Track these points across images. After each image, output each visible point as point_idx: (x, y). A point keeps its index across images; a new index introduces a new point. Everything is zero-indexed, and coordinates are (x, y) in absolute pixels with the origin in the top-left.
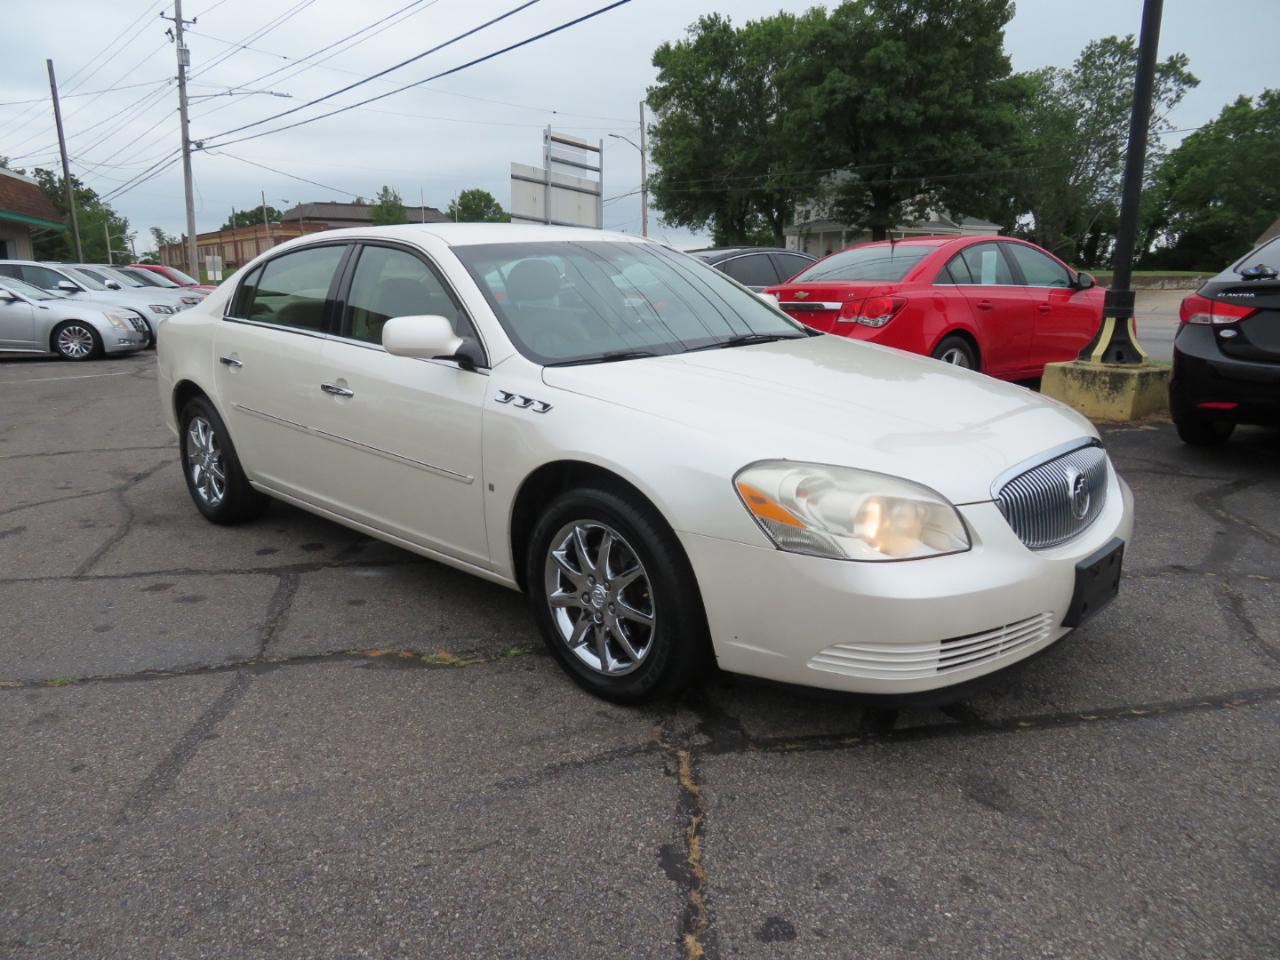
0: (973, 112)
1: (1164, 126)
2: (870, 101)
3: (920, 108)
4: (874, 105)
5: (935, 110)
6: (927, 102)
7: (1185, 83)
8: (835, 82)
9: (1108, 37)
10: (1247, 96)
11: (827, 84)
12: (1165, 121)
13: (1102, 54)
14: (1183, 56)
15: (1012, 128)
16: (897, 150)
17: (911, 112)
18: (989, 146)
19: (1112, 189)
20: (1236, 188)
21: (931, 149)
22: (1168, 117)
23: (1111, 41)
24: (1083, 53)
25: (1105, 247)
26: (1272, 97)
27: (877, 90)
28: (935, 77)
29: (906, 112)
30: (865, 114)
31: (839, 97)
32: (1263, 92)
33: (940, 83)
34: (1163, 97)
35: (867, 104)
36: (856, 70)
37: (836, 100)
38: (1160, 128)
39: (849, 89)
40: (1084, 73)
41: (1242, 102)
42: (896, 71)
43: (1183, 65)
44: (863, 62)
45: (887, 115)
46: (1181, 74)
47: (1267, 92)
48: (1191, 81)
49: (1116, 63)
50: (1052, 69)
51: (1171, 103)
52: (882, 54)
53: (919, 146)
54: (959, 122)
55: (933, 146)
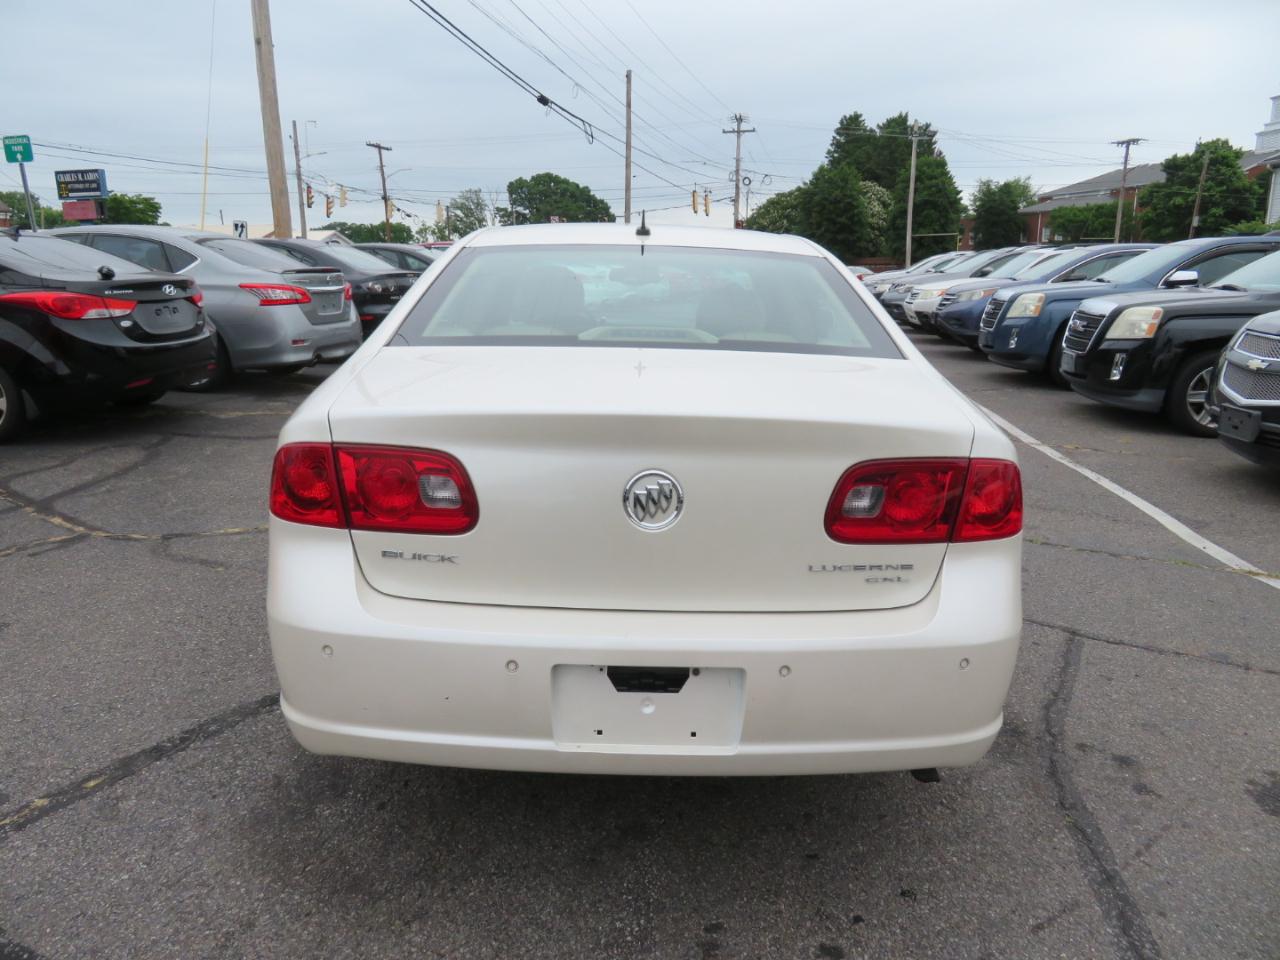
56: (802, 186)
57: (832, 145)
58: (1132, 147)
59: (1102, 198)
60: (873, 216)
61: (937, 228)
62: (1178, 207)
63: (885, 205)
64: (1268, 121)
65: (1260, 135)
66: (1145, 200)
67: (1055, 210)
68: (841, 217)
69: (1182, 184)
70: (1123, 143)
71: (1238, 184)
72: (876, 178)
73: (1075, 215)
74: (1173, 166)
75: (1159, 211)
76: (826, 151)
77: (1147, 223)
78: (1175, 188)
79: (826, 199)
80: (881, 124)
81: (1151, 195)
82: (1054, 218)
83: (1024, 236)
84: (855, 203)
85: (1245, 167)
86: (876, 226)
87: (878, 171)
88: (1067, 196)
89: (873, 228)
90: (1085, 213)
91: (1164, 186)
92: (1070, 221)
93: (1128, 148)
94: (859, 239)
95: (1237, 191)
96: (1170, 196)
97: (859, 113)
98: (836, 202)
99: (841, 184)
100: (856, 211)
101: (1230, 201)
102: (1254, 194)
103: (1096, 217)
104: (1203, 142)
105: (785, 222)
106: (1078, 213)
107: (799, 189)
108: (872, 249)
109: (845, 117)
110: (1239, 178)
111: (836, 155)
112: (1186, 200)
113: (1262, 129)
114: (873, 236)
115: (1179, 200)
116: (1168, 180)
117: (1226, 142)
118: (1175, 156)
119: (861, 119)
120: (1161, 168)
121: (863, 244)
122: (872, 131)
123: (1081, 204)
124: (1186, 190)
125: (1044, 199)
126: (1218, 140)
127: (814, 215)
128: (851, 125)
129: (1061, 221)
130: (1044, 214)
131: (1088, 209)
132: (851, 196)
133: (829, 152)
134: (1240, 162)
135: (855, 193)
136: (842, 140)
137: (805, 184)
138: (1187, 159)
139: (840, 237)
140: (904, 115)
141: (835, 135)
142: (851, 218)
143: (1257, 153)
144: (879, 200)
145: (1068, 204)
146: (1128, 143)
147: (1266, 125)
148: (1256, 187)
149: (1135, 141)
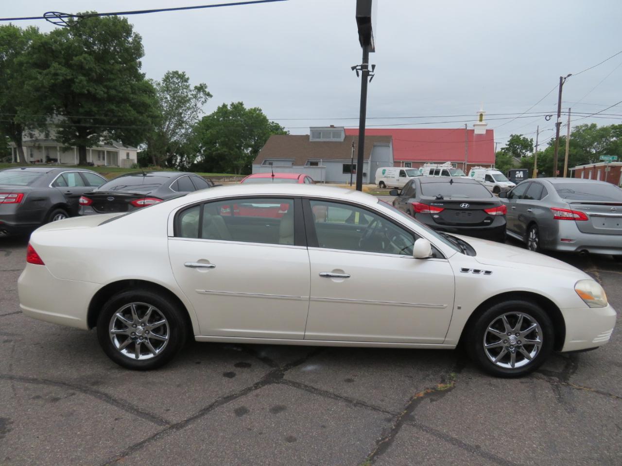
0: (132, 96)
1: (201, 112)
2: (78, 83)
3: (105, 90)
4: (81, 85)
5: (113, 92)
6: (108, 88)
7: (207, 96)
8: (57, 70)
9: (175, 71)
10: (226, 104)
11: (52, 70)
12: (201, 110)
13: (172, 78)
14: (205, 84)
15: (150, 106)
16: (95, 109)
17: (100, 91)
18: (141, 113)
19: (181, 136)
20: (227, 140)
21: (112, 111)
22: (202, 108)
23: (176, 73)
24: (165, 76)
25: (176, 160)
26: (234, 105)
27: (81, 78)
28: (112, 76)
29: (98, 91)
30: (76, 88)
31: (61, 78)
32: (231, 103)
33: (114, 79)
34: (199, 100)
35: (77, 84)
36: (68, 65)
37: (59, 79)
38: (200, 112)
39: (65, 75)
40: (166, 84)
41: (225, 106)
42: (91, 69)
43: (205, 88)
44: (71, 62)
45: (88, 91)
46: (205, 92)
47: (233, 103)
48: (209, 95)
49: (179, 82)
50: (152, 80)
51: (203, 103)
52: (83, 60)
53: (106, 109)
54: (125, 100)
55: (113, 109)
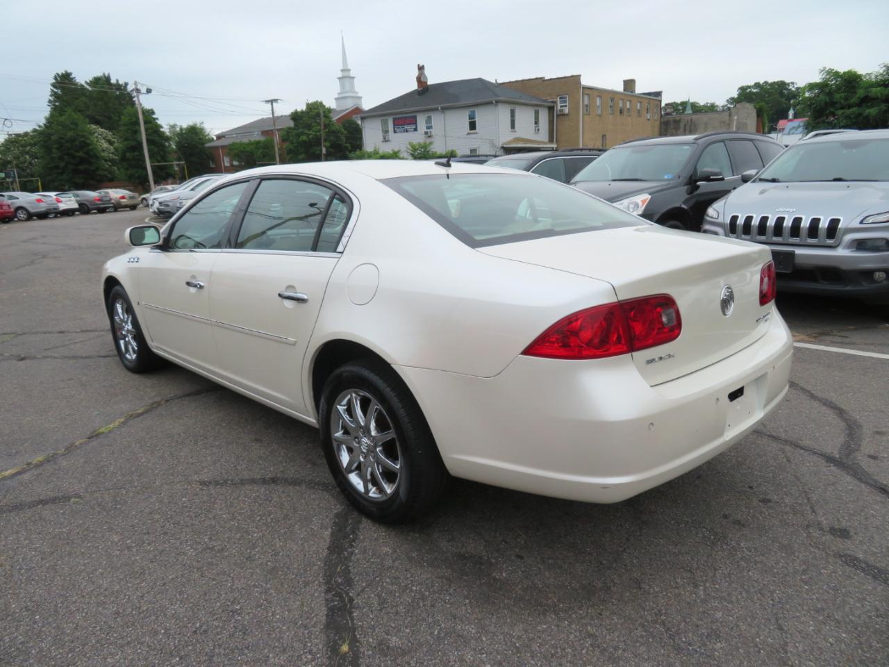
56: (37, 128)
57: (51, 96)
58: (274, 104)
59: (257, 137)
60: (103, 151)
61: (159, 159)
62: (305, 142)
63: (111, 143)
64: (339, 91)
65: (336, 99)
66: (285, 138)
67: (230, 145)
68: (79, 152)
69: (303, 128)
70: (268, 101)
71: (334, 128)
72: (97, 122)
73: (244, 148)
74: (296, 116)
75: (295, 144)
76: (47, 100)
77: (290, 152)
78: (300, 130)
79: (62, 138)
80: (88, 81)
81: (287, 135)
82: (231, 150)
83: (213, 162)
84: (88, 141)
85: (335, 118)
86: (107, 158)
87: (97, 117)
88: (235, 136)
89: (106, 160)
90: (251, 147)
91: (294, 129)
92: (242, 152)
93: (272, 105)
94: (97, 169)
95: (333, 132)
96: (298, 135)
97: (69, 71)
98: (72, 140)
99: (72, 126)
100: (90, 147)
101: (332, 138)
102: (342, 134)
103: (257, 148)
104: (310, 102)
105: (28, 157)
106: (246, 147)
107: (35, 131)
108: (109, 176)
109: (58, 74)
110: (333, 125)
111: (57, 104)
112: (308, 137)
113: (337, 96)
114: (107, 166)
115: (304, 138)
116: (295, 125)
117: (321, 103)
118: (296, 110)
119: (72, 77)
120: (289, 118)
121: (101, 172)
122: (82, 85)
123: (245, 140)
124: (306, 131)
125: (219, 137)
126: (317, 101)
127: (54, 150)
128: (64, 82)
129: (235, 151)
130: (223, 147)
131: (250, 144)
132: (83, 136)
133: (50, 101)
134: (331, 115)
135: (86, 134)
136: (59, 92)
137: (39, 126)
138: (302, 112)
139: (81, 167)
140: (107, 75)
141: (52, 88)
142: (87, 153)
143: (338, 109)
144: (104, 138)
145: (238, 141)
146: (272, 101)
147: (339, 94)
148: (343, 130)
149: (276, 100)
